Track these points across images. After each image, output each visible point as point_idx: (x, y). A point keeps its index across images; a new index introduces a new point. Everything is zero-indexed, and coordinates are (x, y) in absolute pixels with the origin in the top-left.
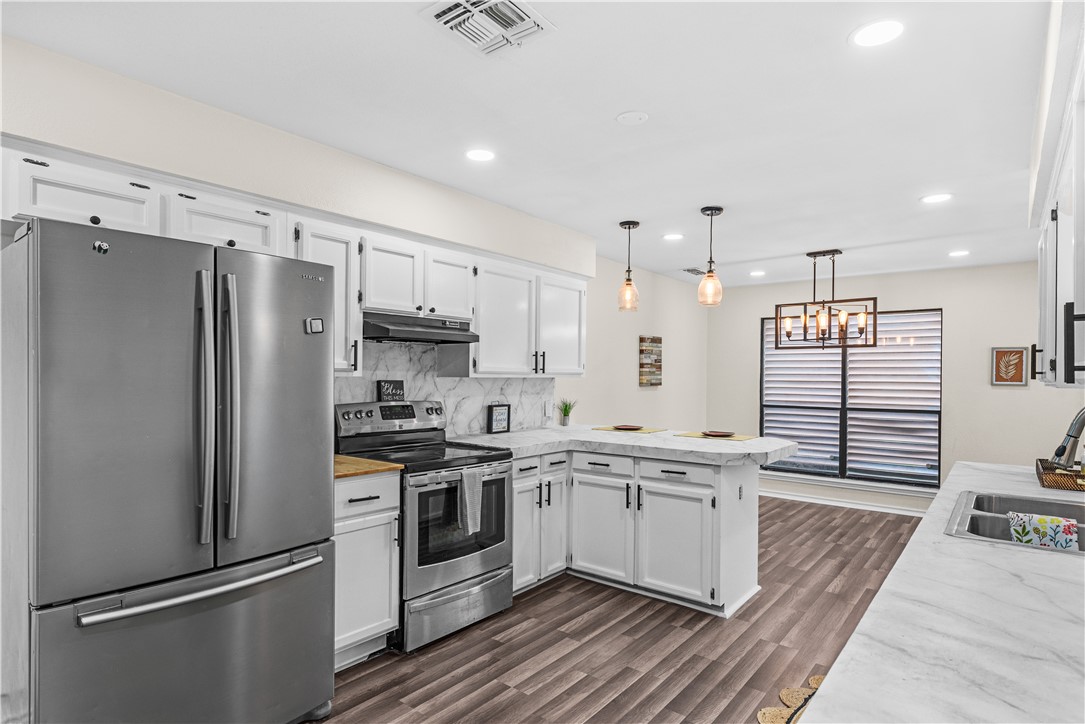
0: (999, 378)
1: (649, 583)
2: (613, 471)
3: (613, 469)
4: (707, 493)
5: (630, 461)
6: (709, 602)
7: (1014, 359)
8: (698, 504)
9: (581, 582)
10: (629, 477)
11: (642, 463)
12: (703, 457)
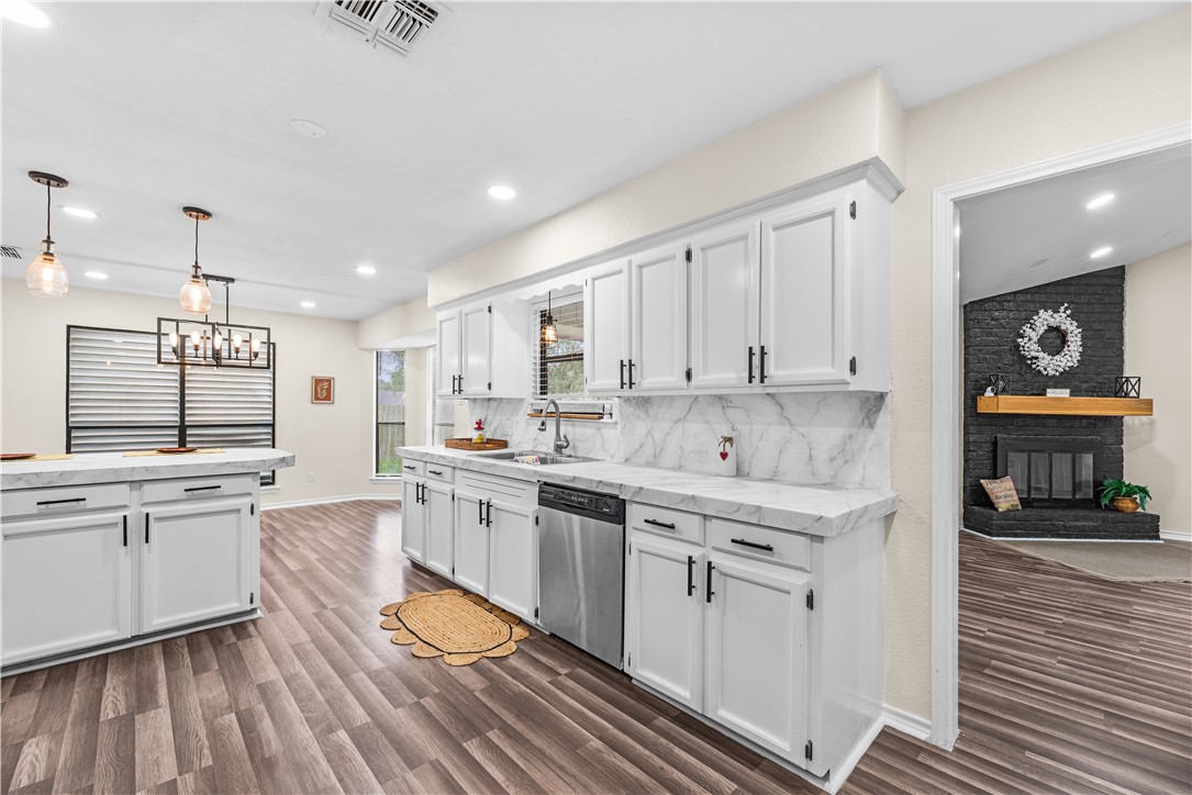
0: (317, 398)
1: (159, 625)
2: (89, 507)
3: (89, 504)
4: (245, 502)
5: (125, 487)
6: (249, 607)
7: (326, 385)
8: (234, 516)
9: (14, 680)
10: (125, 506)
11: (147, 487)
12: (243, 467)
